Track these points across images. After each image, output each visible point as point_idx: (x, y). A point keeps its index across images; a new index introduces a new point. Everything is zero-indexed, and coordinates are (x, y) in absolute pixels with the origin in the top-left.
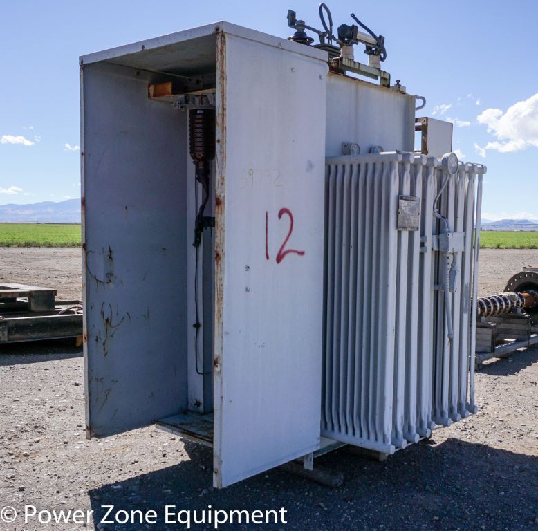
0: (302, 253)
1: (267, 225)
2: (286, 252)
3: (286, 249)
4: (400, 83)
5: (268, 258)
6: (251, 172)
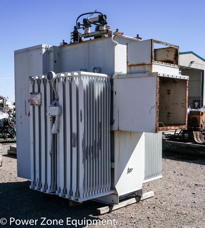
1: (25, 104)
5: (26, 114)
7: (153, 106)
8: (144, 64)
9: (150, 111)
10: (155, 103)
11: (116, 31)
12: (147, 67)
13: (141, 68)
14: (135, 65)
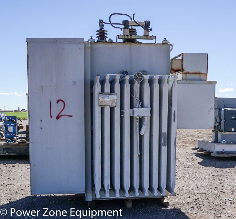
0: (71, 116)
1: (50, 106)
2: (61, 116)
3: (61, 114)
4: (166, 39)
5: (51, 117)
6: (42, 87)
7: (212, 108)
8: (199, 73)
9: (209, 111)
10: (214, 105)
11: (164, 39)
12: (202, 75)
13: (197, 76)
14: (191, 73)
